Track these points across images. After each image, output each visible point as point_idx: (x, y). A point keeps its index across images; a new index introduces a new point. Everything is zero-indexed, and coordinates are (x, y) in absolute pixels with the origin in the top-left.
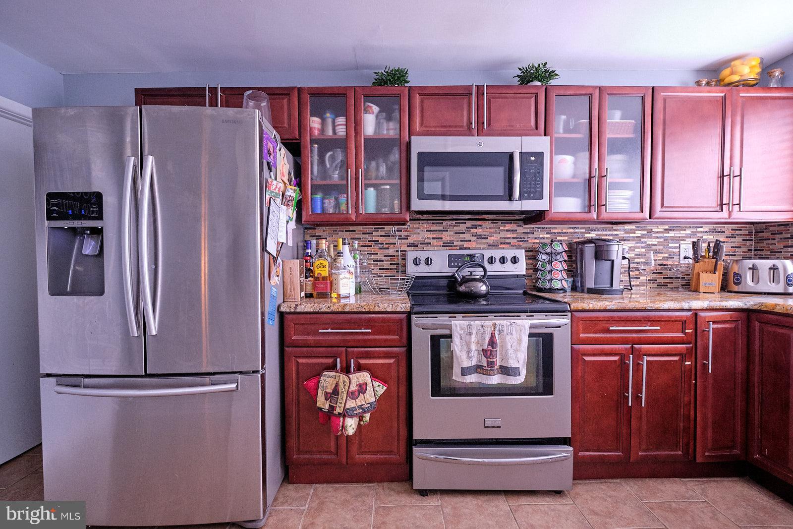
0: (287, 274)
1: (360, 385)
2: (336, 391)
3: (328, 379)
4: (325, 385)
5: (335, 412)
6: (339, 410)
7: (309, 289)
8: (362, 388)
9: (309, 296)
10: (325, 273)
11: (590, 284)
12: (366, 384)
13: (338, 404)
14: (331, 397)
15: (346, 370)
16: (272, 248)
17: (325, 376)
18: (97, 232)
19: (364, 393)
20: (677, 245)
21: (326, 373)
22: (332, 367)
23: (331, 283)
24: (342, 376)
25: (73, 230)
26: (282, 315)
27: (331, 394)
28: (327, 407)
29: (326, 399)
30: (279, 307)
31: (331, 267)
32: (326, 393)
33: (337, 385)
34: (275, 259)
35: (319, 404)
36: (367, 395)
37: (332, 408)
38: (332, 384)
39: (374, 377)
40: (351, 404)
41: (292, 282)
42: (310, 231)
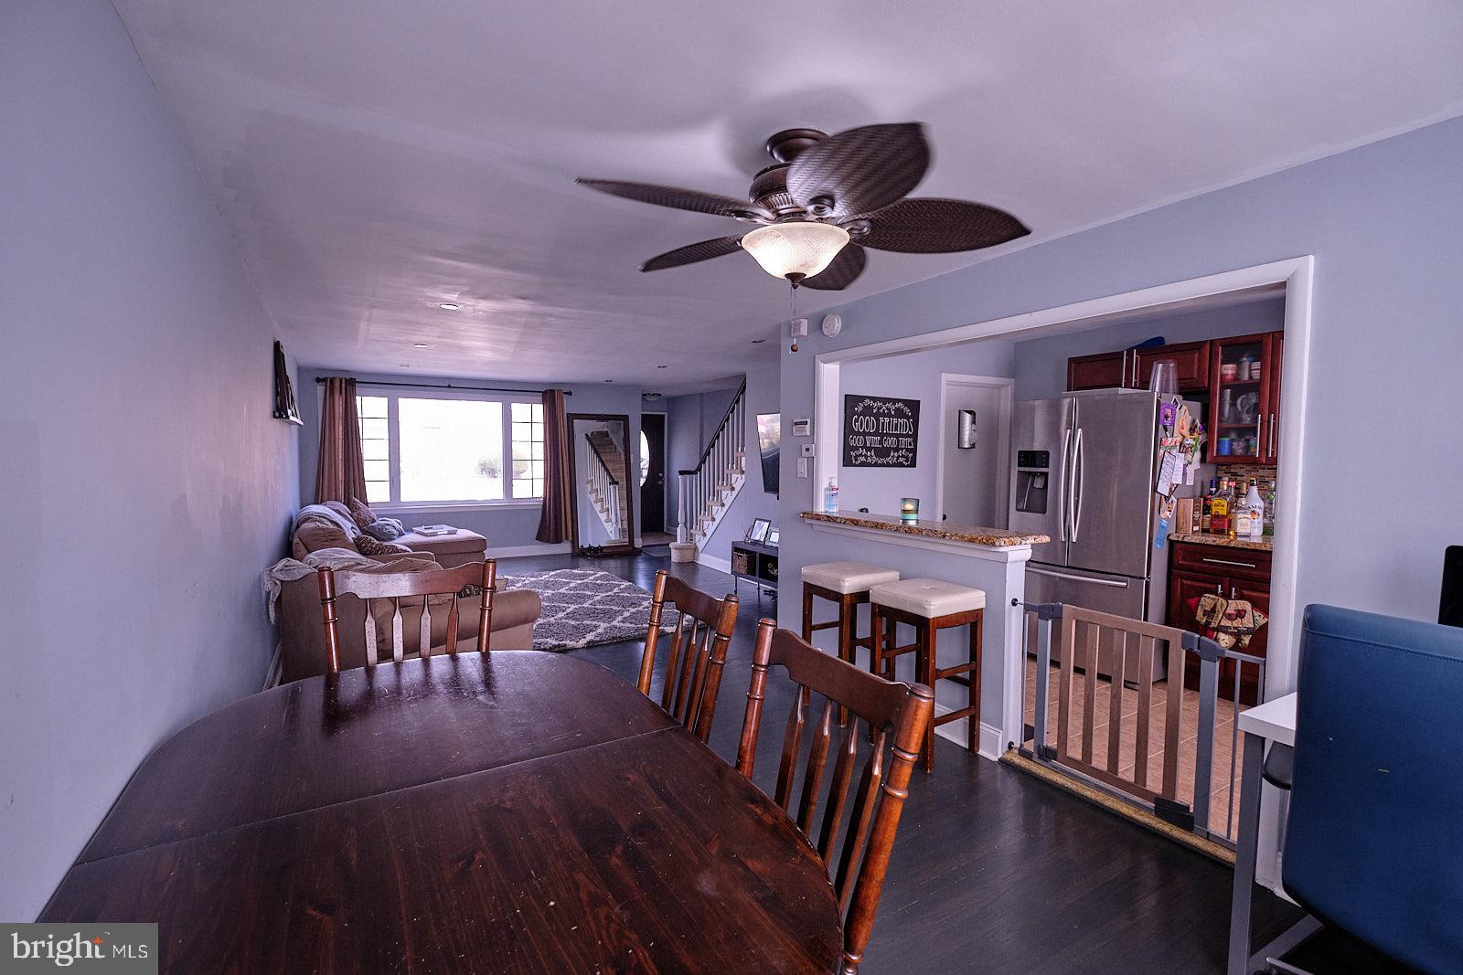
0: (1181, 510)
1: (1239, 611)
2: (1213, 610)
3: (1208, 600)
4: (1204, 604)
5: (1210, 626)
6: (1213, 625)
7: (1207, 525)
8: (1240, 614)
9: (1205, 531)
10: (1223, 511)
12: (1245, 612)
13: (1214, 620)
14: (1208, 613)
15: (1227, 596)
16: (1163, 488)
17: (1206, 597)
18: (1045, 475)
19: (1242, 617)
21: (1207, 595)
22: (1214, 592)
23: (1230, 521)
24: (1221, 599)
25: (1030, 473)
26: (1172, 543)
28: (1204, 621)
29: (1204, 615)
30: (1169, 535)
31: (1231, 506)
32: (1205, 611)
33: (1215, 605)
34: (1167, 498)
35: (1197, 617)
36: (1245, 620)
37: (1208, 623)
38: (1211, 604)
39: (1254, 606)
40: (1225, 623)
41: (1185, 517)
42: (1224, 468)
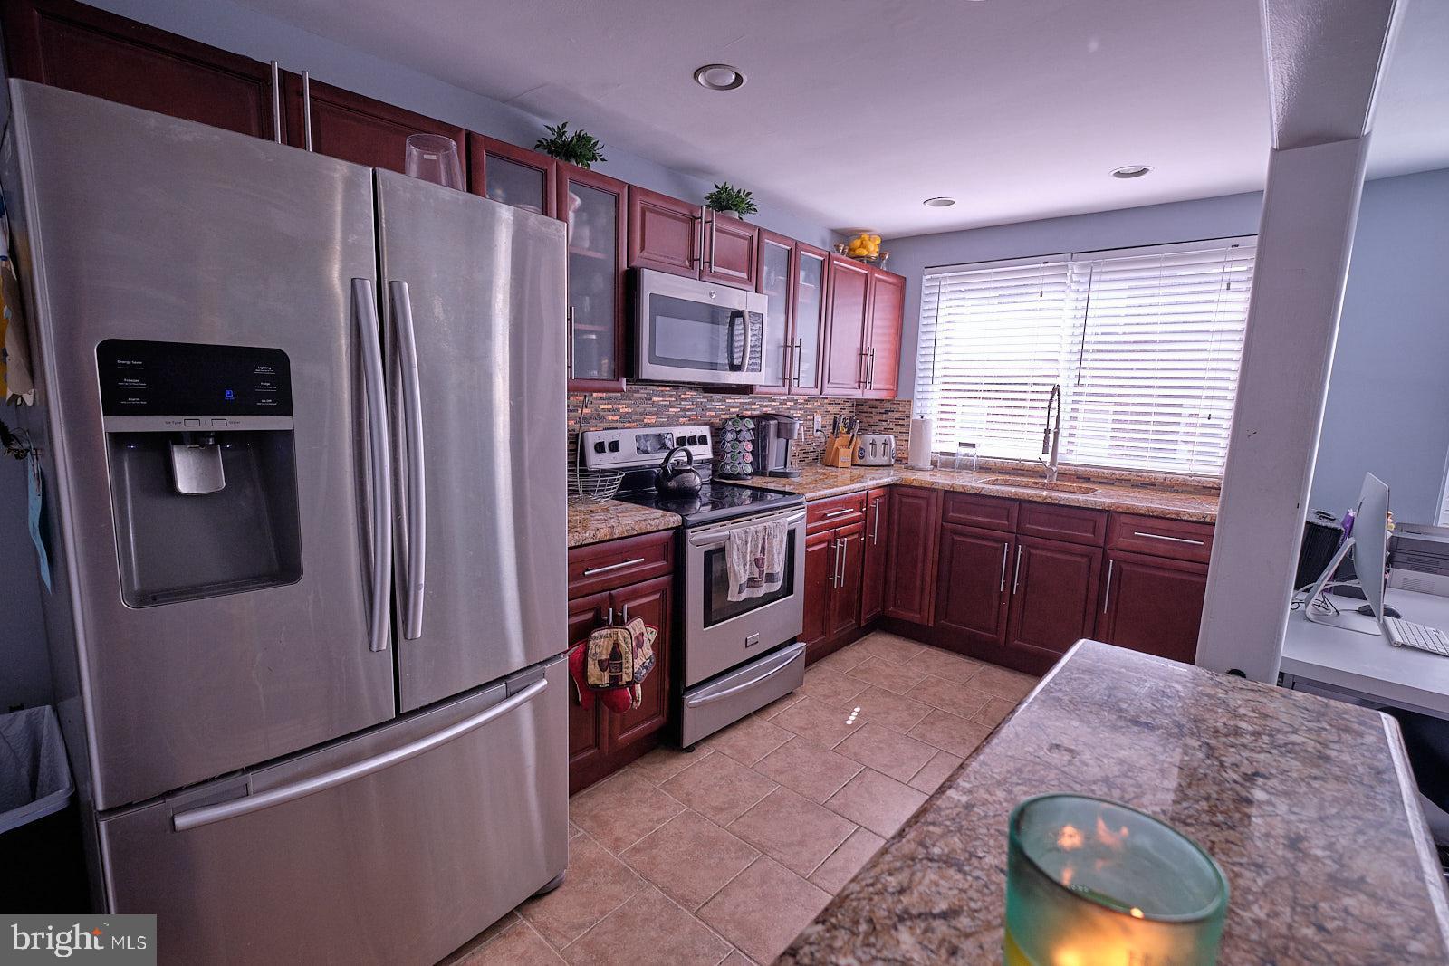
1: (636, 637)
2: (615, 655)
3: (601, 641)
4: (598, 650)
5: (620, 683)
6: (626, 679)
8: (641, 641)
11: (772, 467)
12: (642, 633)
13: (624, 670)
14: (609, 664)
15: (619, 622)
17: (596, 638)
19: (641, 646)
20: (812, 417)
21: (596, 634)
22: (602, 623)
24: (616, 631)
27: (609, 660)
28: (606, 680)
29: (602, 669)
32: (601, 662)
33: (615, 646)
35: (592, 681)
36: (645, 648)
37: (615, 680)
38: (608, 646)
39: (646, 622)
40: (636, 665)
